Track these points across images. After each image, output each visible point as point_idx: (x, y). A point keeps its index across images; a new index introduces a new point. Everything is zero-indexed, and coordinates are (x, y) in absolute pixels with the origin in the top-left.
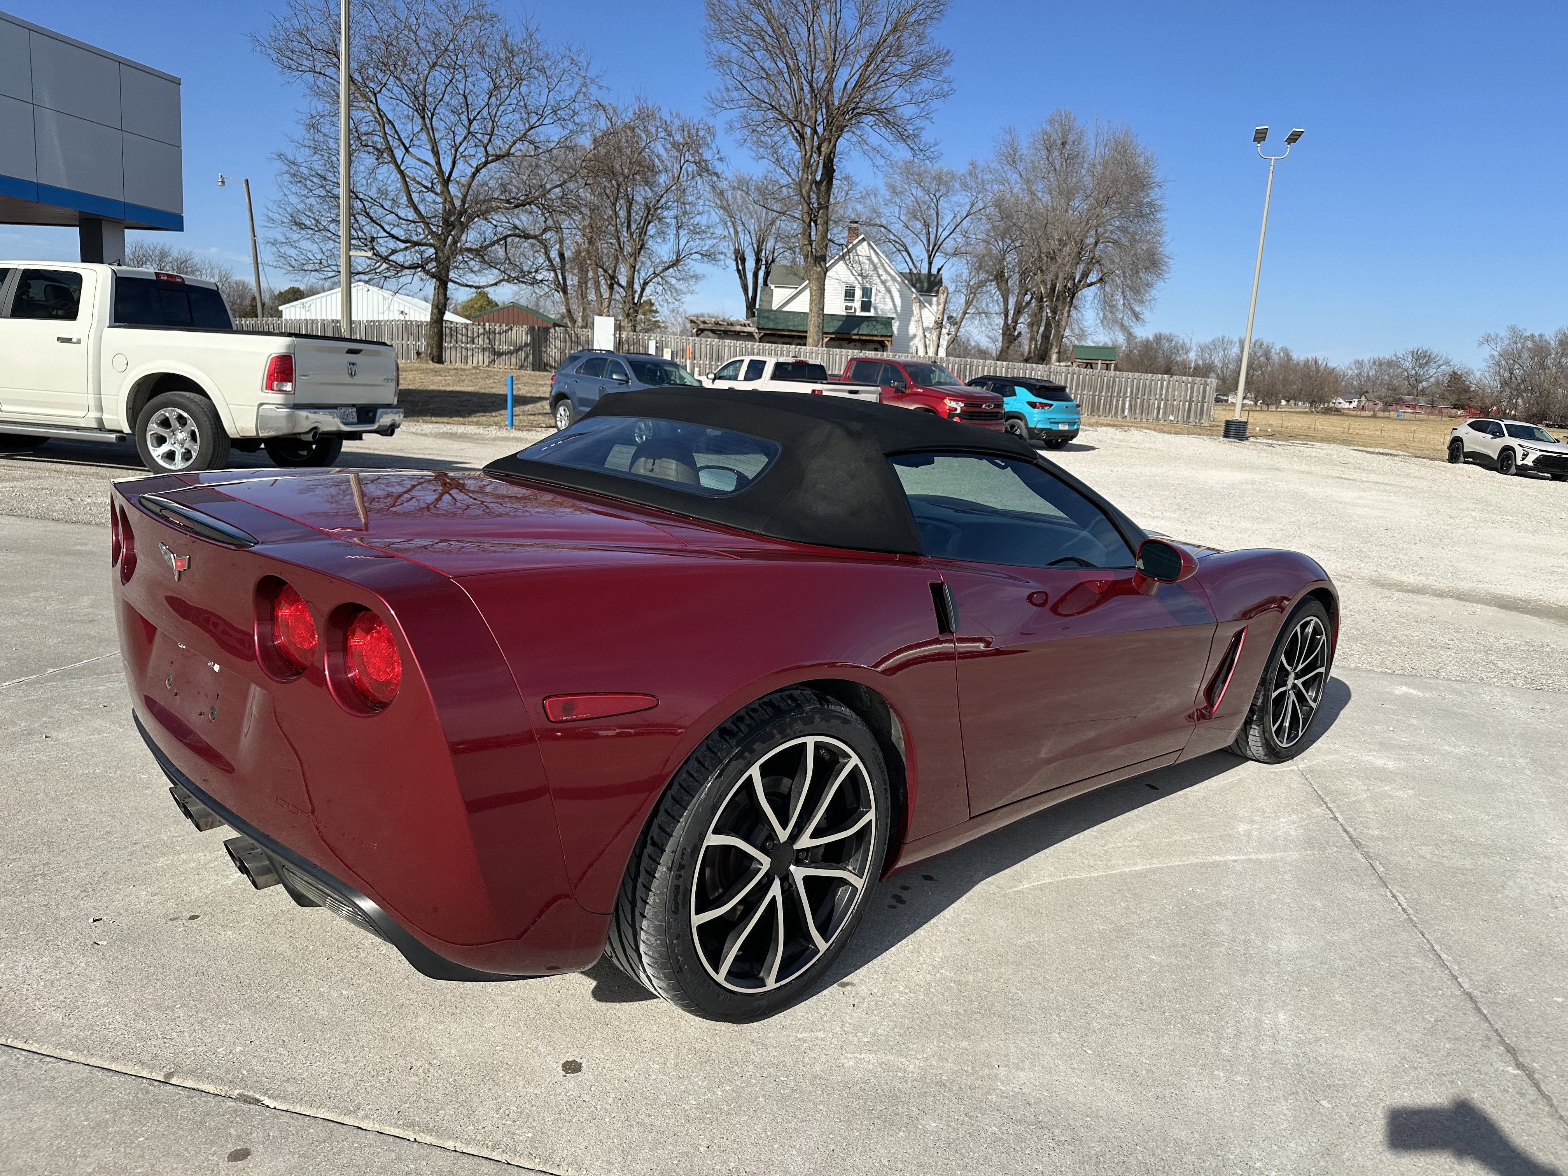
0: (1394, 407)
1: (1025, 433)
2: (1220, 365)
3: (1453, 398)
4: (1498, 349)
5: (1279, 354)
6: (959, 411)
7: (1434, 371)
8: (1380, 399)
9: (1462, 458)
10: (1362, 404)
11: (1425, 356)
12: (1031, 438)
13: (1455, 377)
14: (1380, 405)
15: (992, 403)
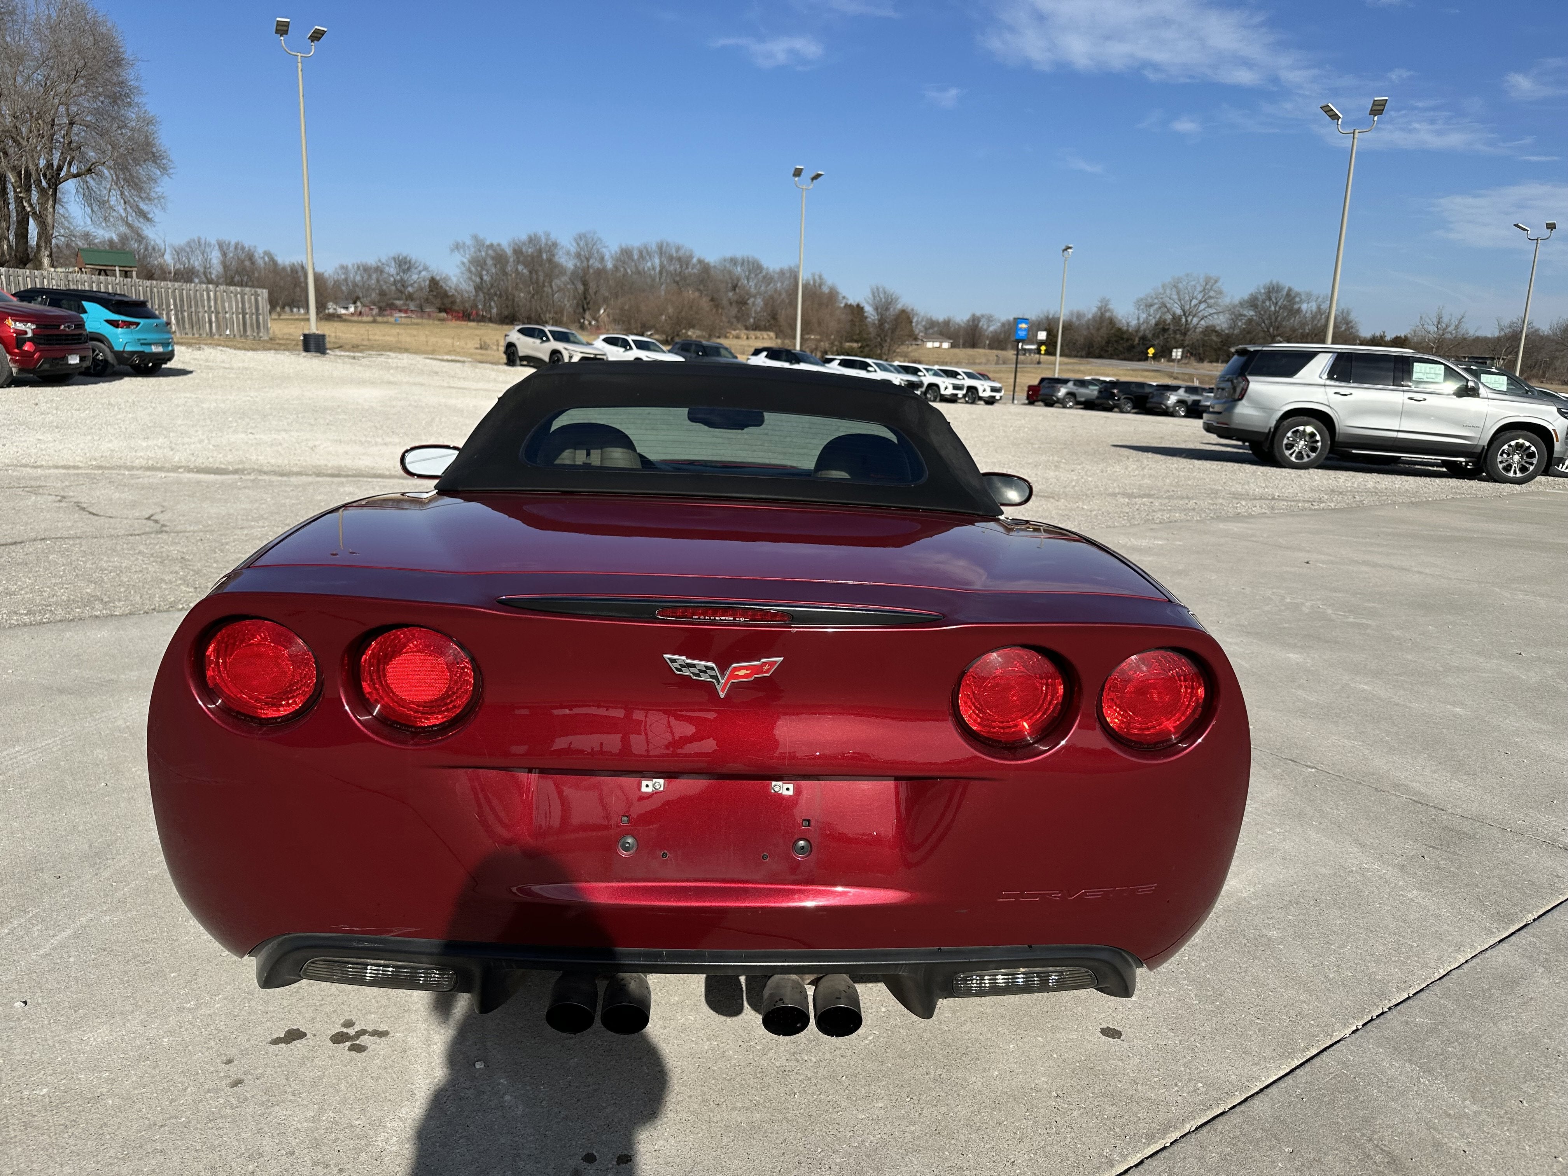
0: (388, 312)
1: (111, 358)
2: (202, 270)
3: (438, 302)
4: (467, 256)
5: (263, 258)
6: (30, 334)
7: (417, 276)
8: (374, 304)
9: (518, 362)
10: (359, 309)
11: (405, 263)
12: (120, 363)
13: (434, 283)
14: (376, 311)
15: (72, 322)
